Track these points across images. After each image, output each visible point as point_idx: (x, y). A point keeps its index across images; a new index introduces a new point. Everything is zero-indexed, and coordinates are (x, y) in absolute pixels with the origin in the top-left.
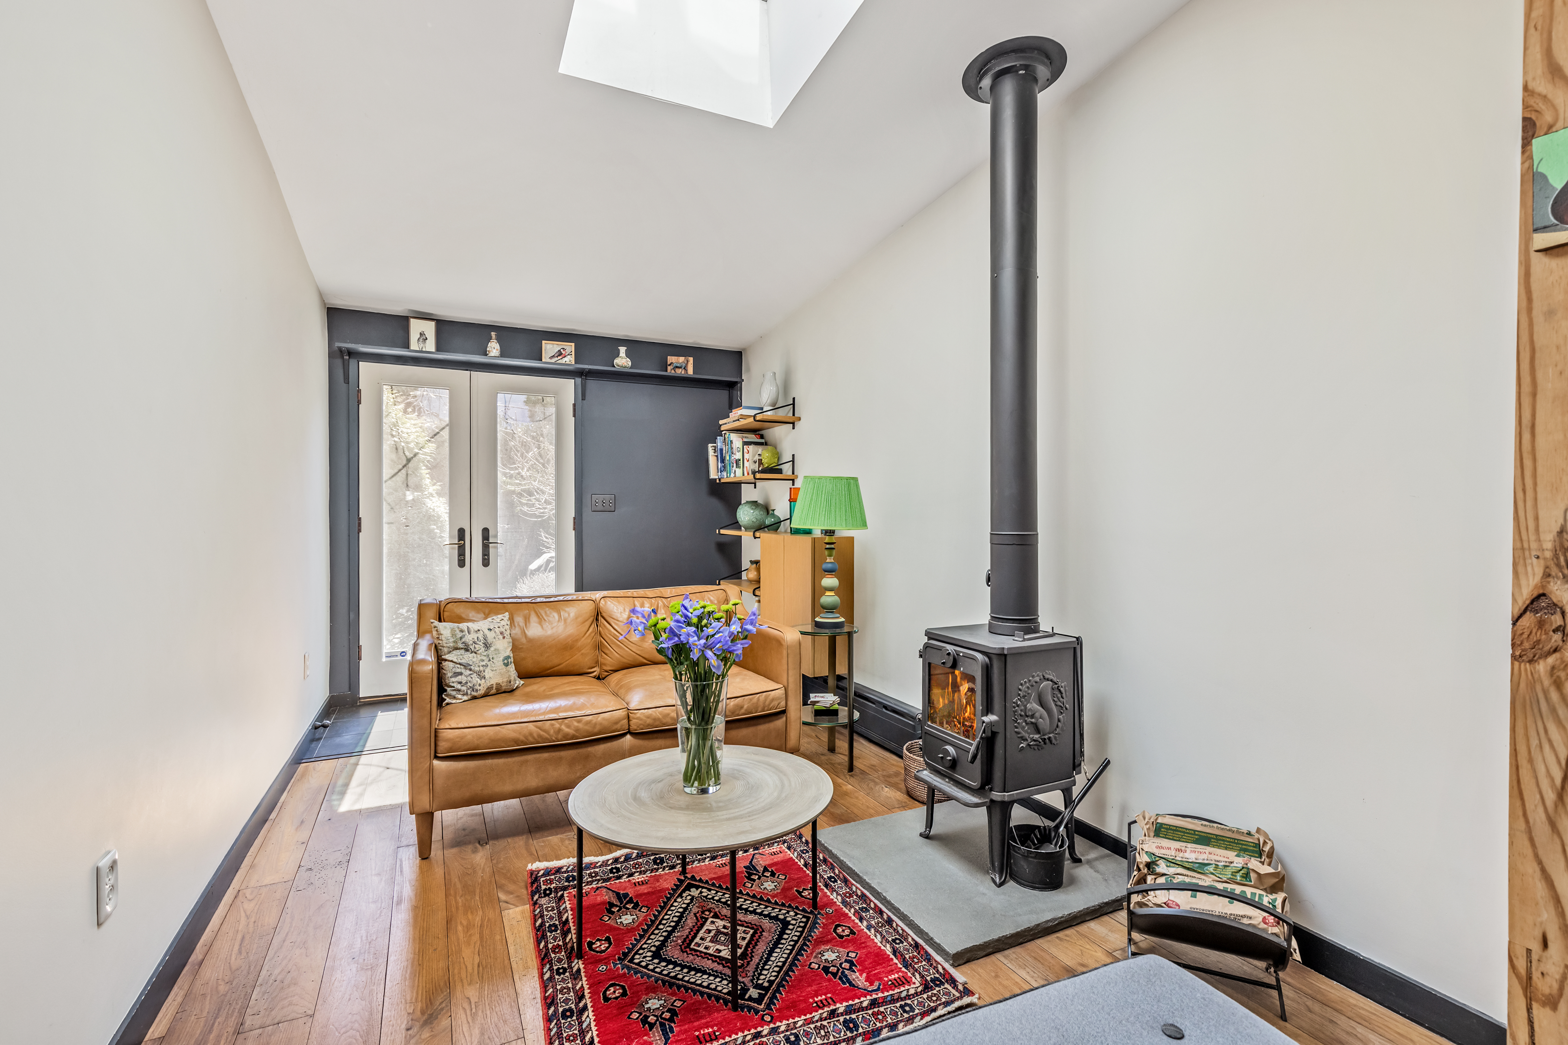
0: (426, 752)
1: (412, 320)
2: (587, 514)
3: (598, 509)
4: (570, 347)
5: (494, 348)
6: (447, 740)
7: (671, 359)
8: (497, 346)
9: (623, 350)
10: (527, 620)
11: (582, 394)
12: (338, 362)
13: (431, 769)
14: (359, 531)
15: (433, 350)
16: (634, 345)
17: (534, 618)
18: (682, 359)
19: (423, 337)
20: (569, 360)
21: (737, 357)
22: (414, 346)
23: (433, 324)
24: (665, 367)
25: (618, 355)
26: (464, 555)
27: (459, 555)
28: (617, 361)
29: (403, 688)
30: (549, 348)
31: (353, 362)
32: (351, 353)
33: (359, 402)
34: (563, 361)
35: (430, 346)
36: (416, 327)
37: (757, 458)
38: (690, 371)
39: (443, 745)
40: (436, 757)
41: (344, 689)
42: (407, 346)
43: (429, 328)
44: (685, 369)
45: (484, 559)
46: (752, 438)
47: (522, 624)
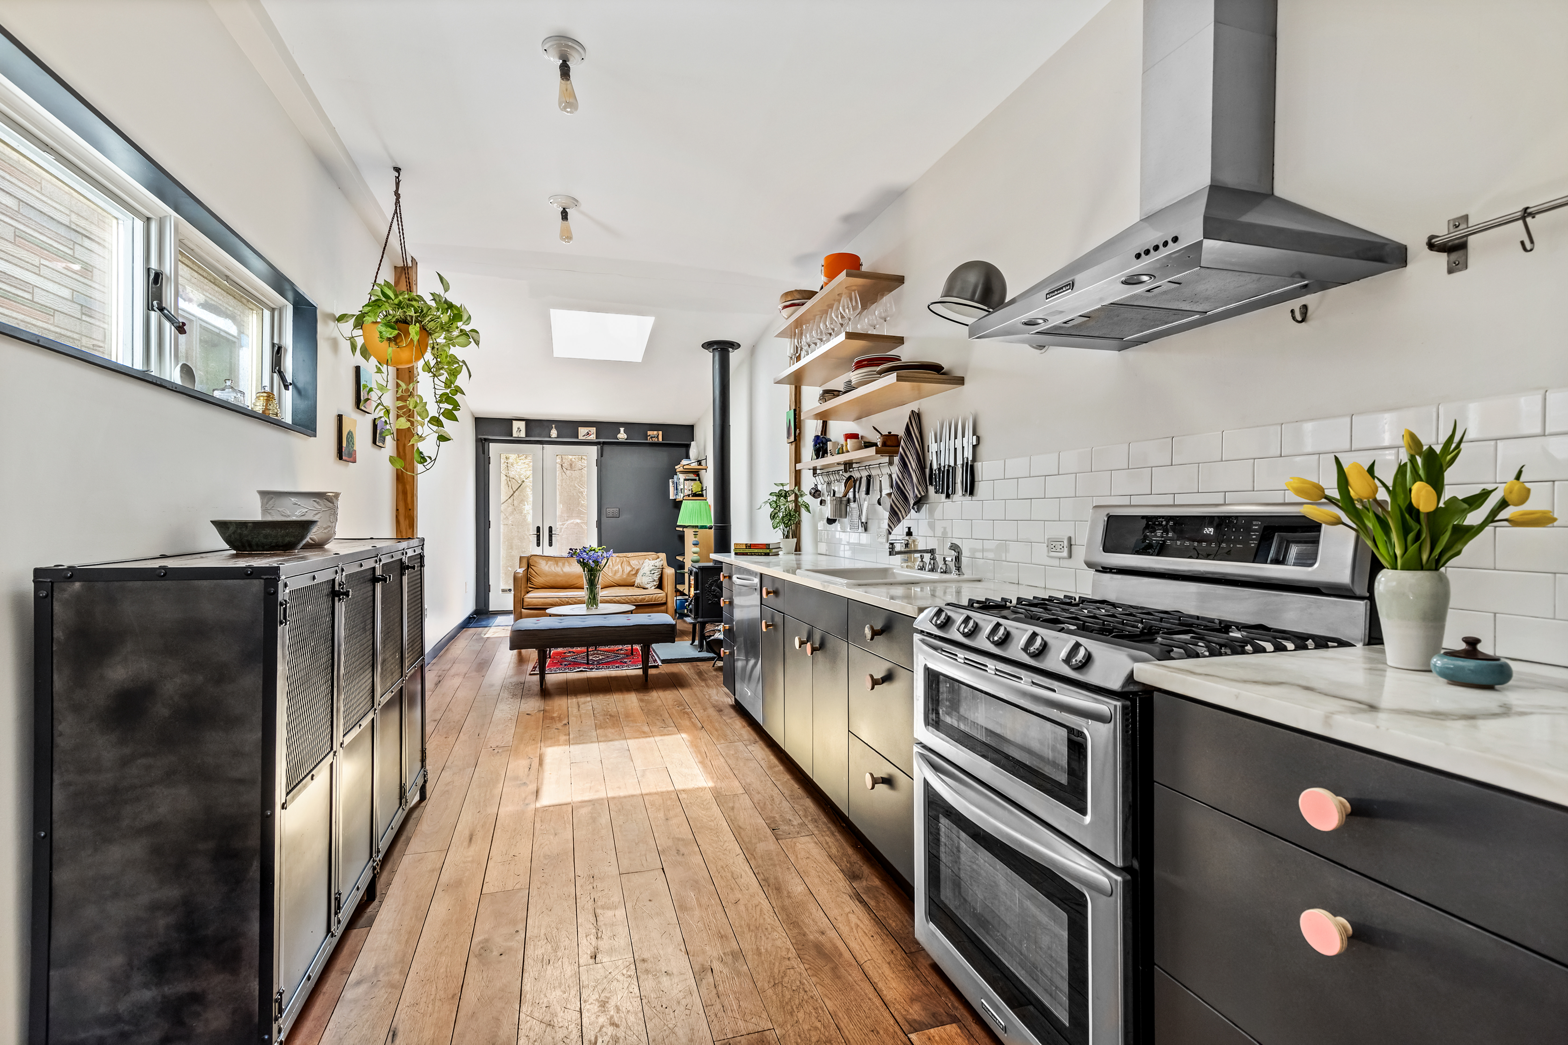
0: (519, 605)
1: (514, 422)
2: (604, 518)
3: (610, 516)
4: (593, 430)
5: (554, 433)
6: (527, 602)
7: (649, 433)
8: (556, 432)
9: (622, 429)
10: (564, 564)
11: (601, 454)
12: (480, 444)
13: (521, 612)
14: (489, 527)
15: (524, 436)
16: (628, 426)
17: (567, 564)
18: (655, 432)
19: (519, 430)
20: (593, 437)
21: (691, 428)
22: (515, 434)
23: (524, 423)
24: (646, 436)
25: (619, 432)
26: (540, 540)
27: (537, 540)
28: (619, 436)
29: (511, 607)
30: (582, 431)
31: (486, 444)
32: (485, 440)
33: (489, 463)
34: (589, 438)
35: (523, 434)
36: (516, 425)
37: (690, 488)
38: (660, 439)
39: (525, 604)
40: (523, 608)
41: (482, 606)
42: (512, 436)
43: (522, 425)
44: (658, 437)
45: (549, 543)
46: (692, 476)
47: (561, 566)
